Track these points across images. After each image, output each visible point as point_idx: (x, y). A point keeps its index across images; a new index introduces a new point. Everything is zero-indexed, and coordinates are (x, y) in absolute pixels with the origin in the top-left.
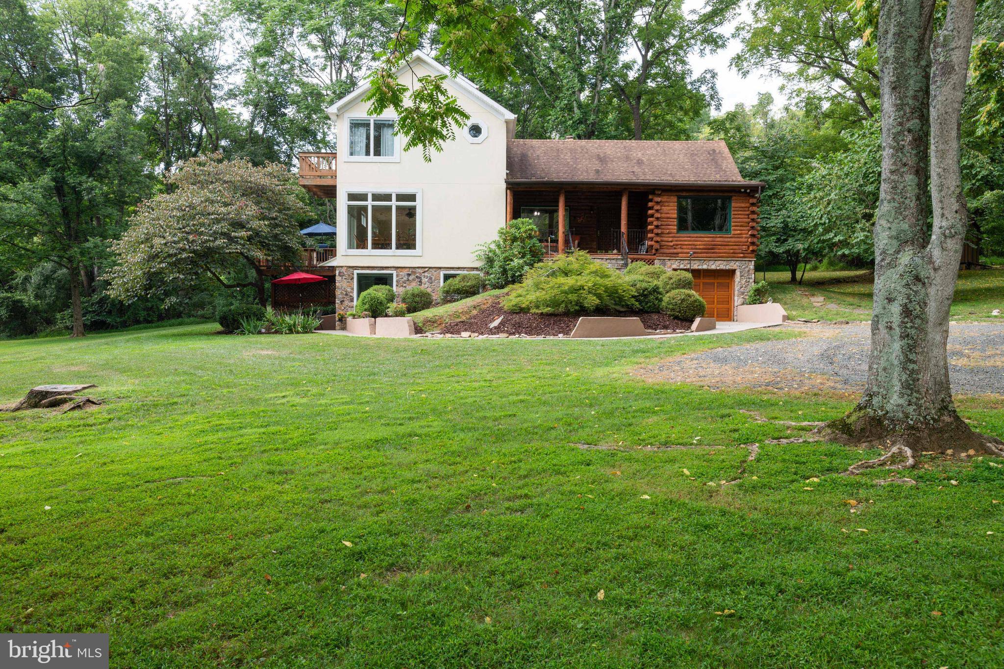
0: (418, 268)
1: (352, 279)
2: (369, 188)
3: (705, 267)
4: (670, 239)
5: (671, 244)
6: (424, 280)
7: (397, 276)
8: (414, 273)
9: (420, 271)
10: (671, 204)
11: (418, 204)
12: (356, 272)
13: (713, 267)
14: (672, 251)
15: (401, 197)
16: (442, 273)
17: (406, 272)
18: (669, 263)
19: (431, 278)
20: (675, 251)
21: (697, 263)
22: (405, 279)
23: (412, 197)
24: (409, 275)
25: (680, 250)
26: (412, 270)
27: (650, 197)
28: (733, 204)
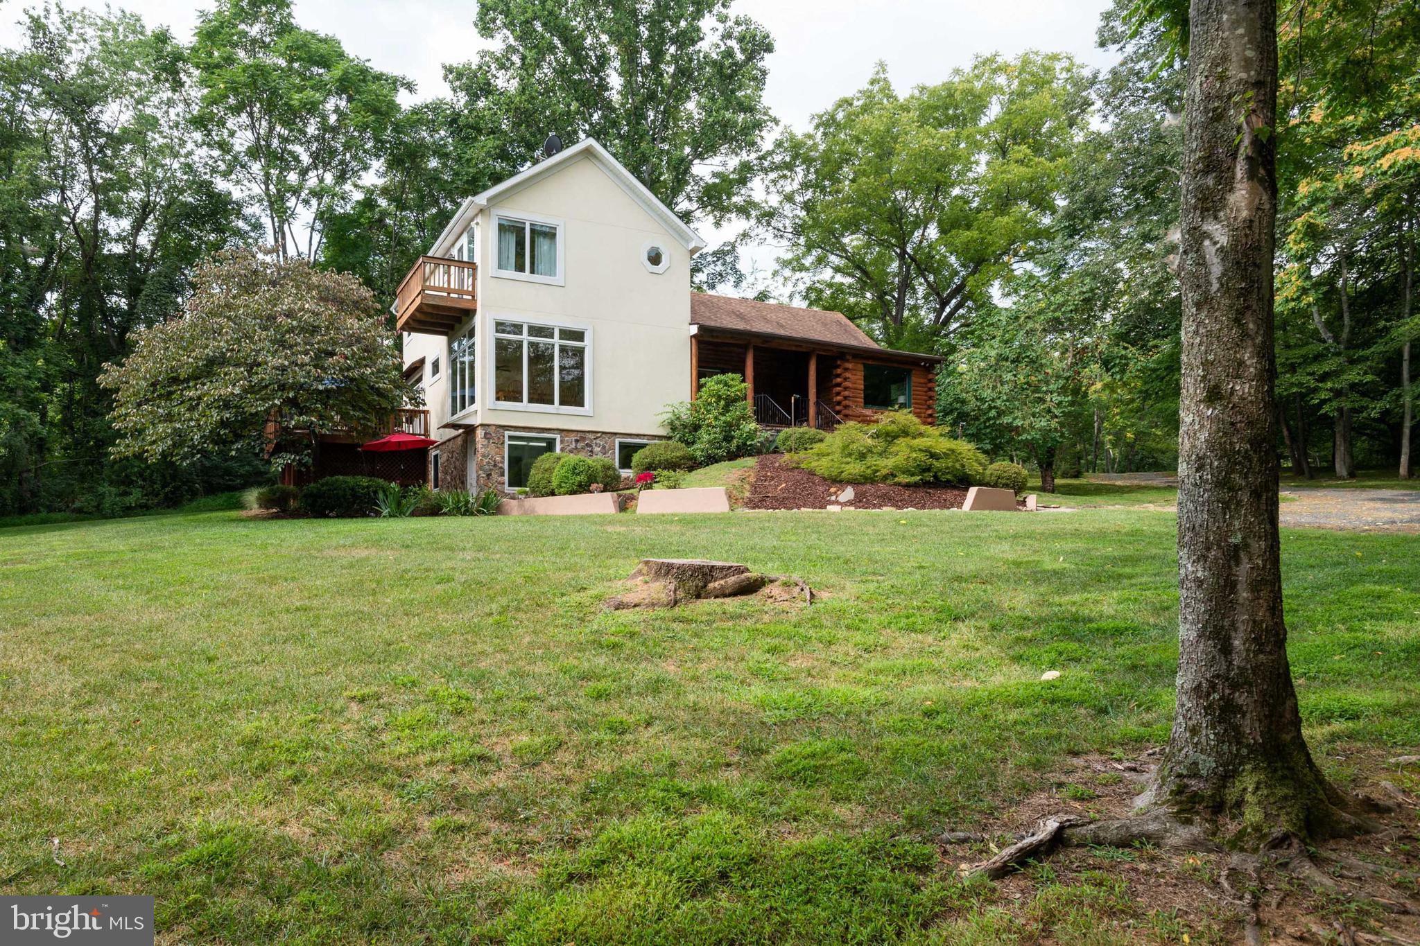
0: (589, 432)
1: (503, 443)
2: (524, 317)
4: (858, 414)
6: (597, 449)
7: (562, 442)
8: (583, 439)
9: (592, 436)
10: (858, 372)
11: (587, 343)
12: (507, 433)
15: (565, 334)
16: (617, 441)
17: (573, 437)
19: (604, 447)
22: (573, 446)
23: (579, 336)
24: (577, 441)
26: (581, 435)
27: (838, 362)
28: (914, 379)
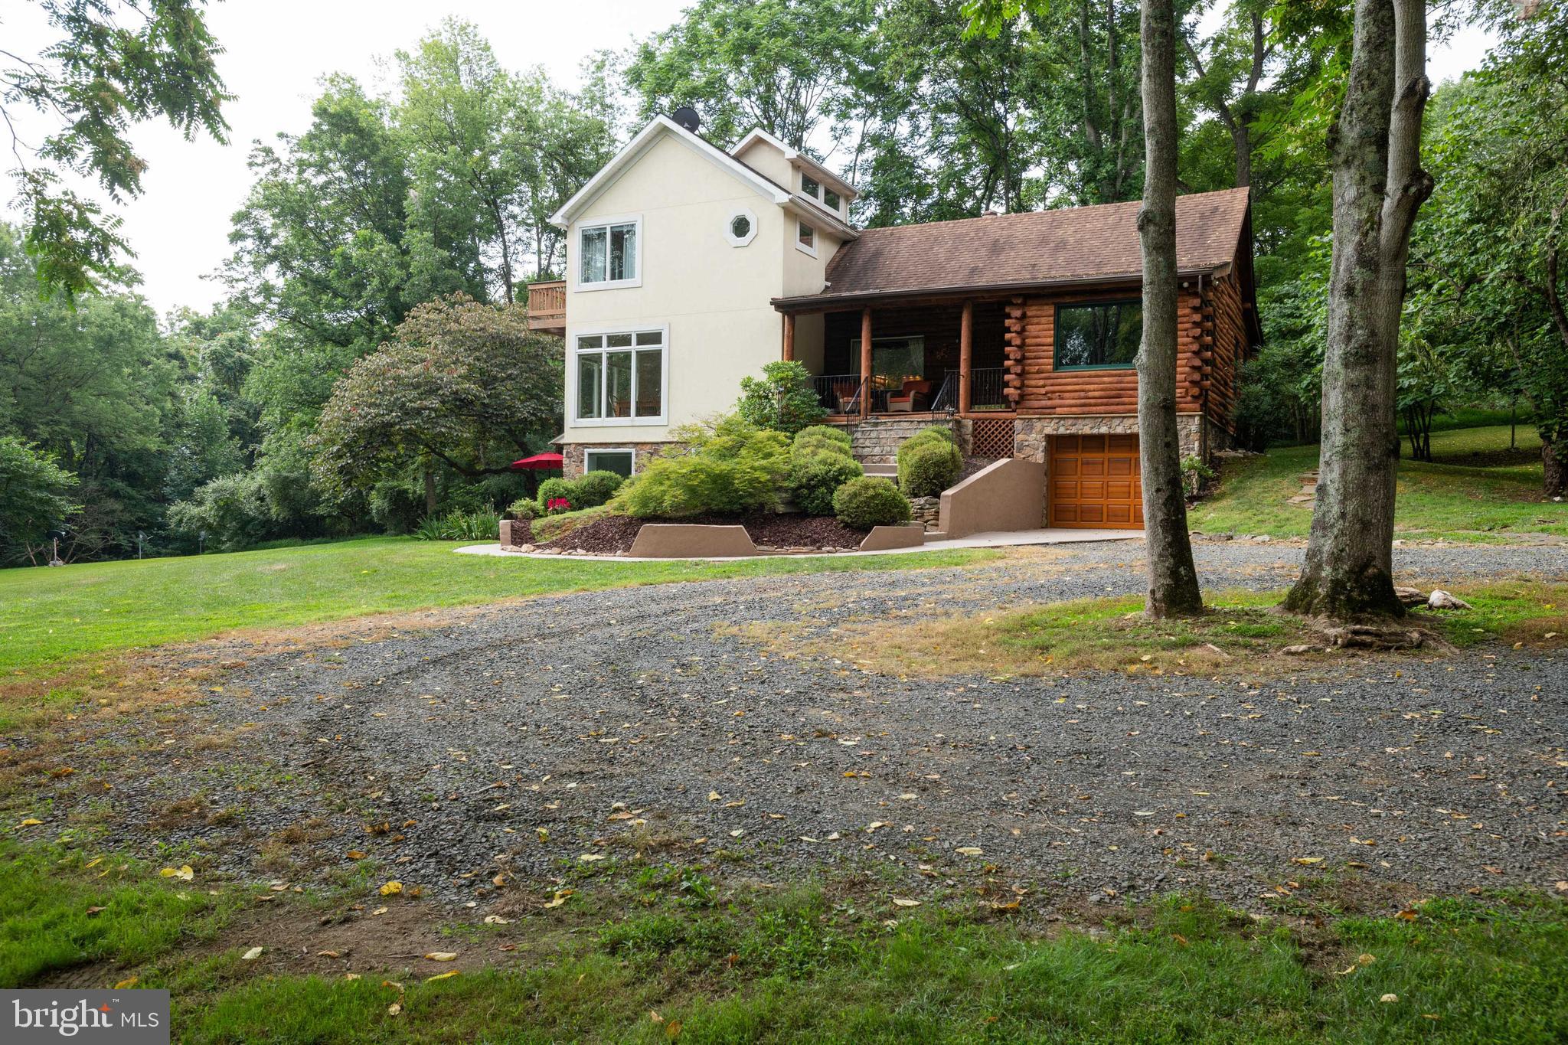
0: (663, 443)
1: (582, 461)
2: (603, 328)
3: (1104, 430)
4: (1041, 382)
5: (1043, 391)
7: (636, 456)
8: (658, 451)
10: (1043, 320)
11: (663, 346)
12: (587, 451)
13: (1119, 430)
14: (1044, 403)
15: (643, 339)
17: (647, 450)
18: (1038, 425)
20: (1049, 403)
21: (1090, 423)
22: (647, 459)
23: (656, 338)
24: (651, 454)
25: (1058, 402)
26: (655, 447)
27: (1007, 310)
